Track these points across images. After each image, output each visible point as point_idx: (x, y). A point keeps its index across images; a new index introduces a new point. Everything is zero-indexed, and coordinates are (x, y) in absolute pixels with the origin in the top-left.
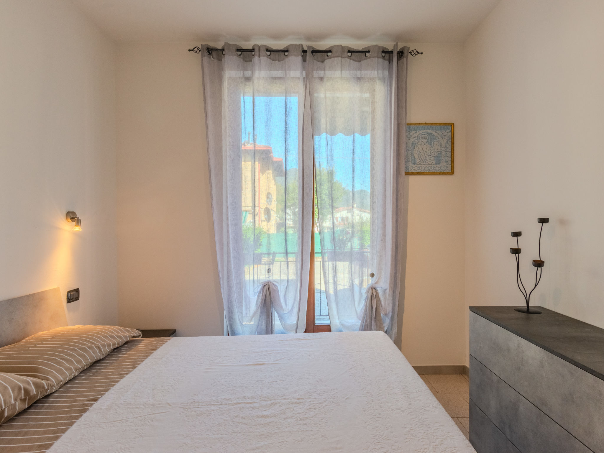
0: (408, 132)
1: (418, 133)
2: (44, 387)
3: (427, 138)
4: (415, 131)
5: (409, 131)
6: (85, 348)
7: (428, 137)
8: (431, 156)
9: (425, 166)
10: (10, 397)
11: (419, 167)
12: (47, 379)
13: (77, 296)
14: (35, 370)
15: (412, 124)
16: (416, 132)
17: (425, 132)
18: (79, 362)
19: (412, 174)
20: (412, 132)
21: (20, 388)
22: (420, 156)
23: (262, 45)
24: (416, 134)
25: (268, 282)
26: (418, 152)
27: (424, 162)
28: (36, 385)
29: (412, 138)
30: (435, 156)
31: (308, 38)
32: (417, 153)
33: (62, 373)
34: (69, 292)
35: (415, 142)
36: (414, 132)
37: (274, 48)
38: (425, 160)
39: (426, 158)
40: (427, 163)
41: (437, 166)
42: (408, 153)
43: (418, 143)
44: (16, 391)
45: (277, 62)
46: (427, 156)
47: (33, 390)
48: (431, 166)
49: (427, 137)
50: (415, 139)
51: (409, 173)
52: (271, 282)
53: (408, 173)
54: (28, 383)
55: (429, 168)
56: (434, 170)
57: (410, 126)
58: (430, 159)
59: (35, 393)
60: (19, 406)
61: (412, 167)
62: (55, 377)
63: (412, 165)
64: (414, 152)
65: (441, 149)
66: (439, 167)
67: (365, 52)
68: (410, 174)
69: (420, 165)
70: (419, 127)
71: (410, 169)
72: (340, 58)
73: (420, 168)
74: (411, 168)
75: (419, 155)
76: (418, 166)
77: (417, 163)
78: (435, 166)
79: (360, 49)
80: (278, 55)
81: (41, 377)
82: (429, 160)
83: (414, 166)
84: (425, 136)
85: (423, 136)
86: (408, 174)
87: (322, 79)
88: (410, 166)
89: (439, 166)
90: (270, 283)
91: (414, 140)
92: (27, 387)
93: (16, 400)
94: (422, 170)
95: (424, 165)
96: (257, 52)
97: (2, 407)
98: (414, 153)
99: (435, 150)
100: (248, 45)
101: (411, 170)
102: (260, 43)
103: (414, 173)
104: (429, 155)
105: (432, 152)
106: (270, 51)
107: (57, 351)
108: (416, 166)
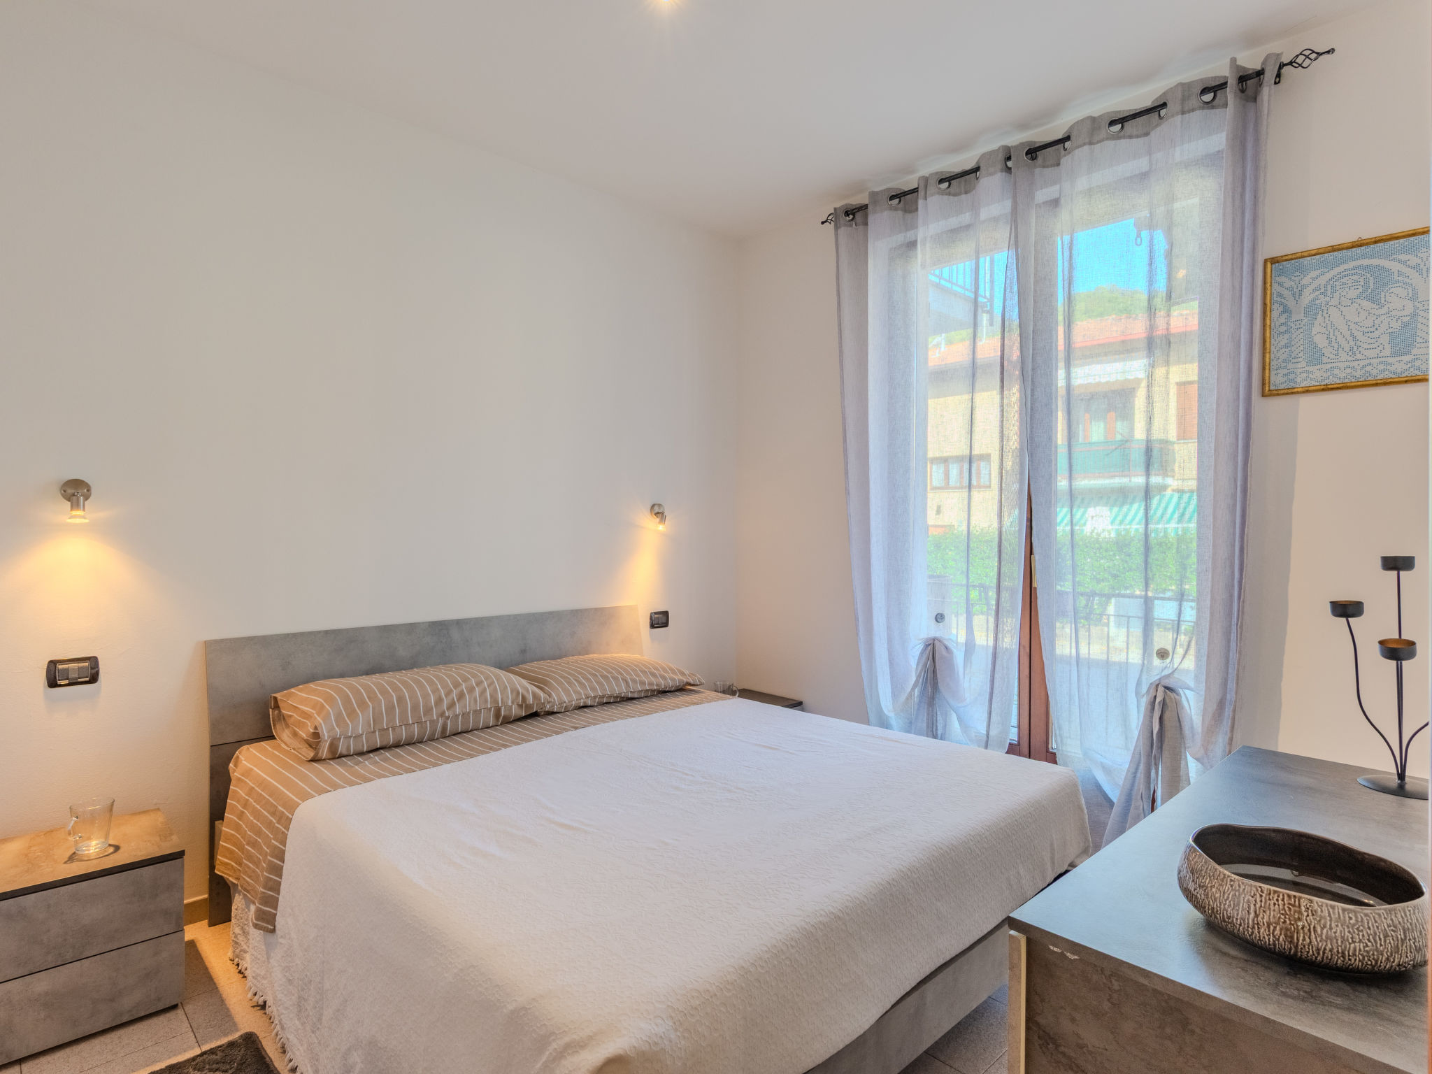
0: (1293, 278)
1: (1329, 275)
2: (540, 700)
3: (1362, 283)
4: (1318, 272)
5: (1298, 274)
6: (608, 677)
7: (1366, 280)
8: (1376, 334)
9: (1352, 364)
10: (508, 697)
11: (1333, 369)
12: (550, 695)
13: (664, 621)
14: (546, 683)
15: (1305, 254)
16: (1323, 273)
17: (1354, 269)
18: (593, 689)
19: (1304, 392)
20: (1309, 277)
21: (518, 693)
22: (1334, 340)
23: (932, 174)
24: (1323, 280)
25: (934, 640)
26: (1329, 329)
27: (1350, 354)
28: (535, 695)
29: (1307, 291)
30: (1391, 330)
31: (1023, 126)
32: (1324, 330)
33: (568, 694)
34: (656, 613)
35: (1318, 302)
36: (1314, 274)
37: (958, 170)
38: (1352, 348)
39: (1355, 340)
40: (1359, 356)
41: (1398, 359)
42: (1293, 336)
43: (1327, 303)
44: (515, 694)
45: (963, 196)
46: (1359, 335)
47: (530, 700)
48: (1375, 361)
49: (1362, 280)
50: (1317, 293)
51: (1296, 390)
52: (940, 641)
53: (1289, 391)
54: (528, 691)
55: (1369, 368)
56: (1387, 372)
57: (1301, 260)
58: (1373, 341)
59: (531, 702)
60: (516, 712)
61: (1308, 372)
62: (558, 696)
63: (1307, 368)
64: (1315, 330)
65: (1415, 307)
66: (1406, 363)
67: (1157, 109)
68: (1298, 393)
69: (1334, 365)
70: (1330, 257)
71: (1299, 380)
72: (1086, 147)
73: (1336, 371)
74: (1304, 375)
75: (1331, 336)
76: (1328, 366)
77: (1325, 360)
78: (1390, 360)
79: (1148, 104)
80: (966, 181)
81: (546, 691)
82: (1366, 346)
83: (1311, 369)
84: (1355, 277)
85: (1344, 280)
86: (1292, 393)
87: (1055, 203)
88: (1299, 370)
89: (1408, 358)
90: (936, 642)
91: (1313, 296)
92: (525, 693)
93: (513, 703)
94: (1341, 376)
95: (1348, 364)
96: (921, 193)
97: (498, 704)
98: (1314, 332)
99: (1393, 313)
100: (909, 182)
101: (1305, 379)
102: (926, 171)
103: (1310, 389)
104: (1366, 330)
105: (1377, 322)
106: (948, 179)
107: (576, 671)
108: (1318, 367)
